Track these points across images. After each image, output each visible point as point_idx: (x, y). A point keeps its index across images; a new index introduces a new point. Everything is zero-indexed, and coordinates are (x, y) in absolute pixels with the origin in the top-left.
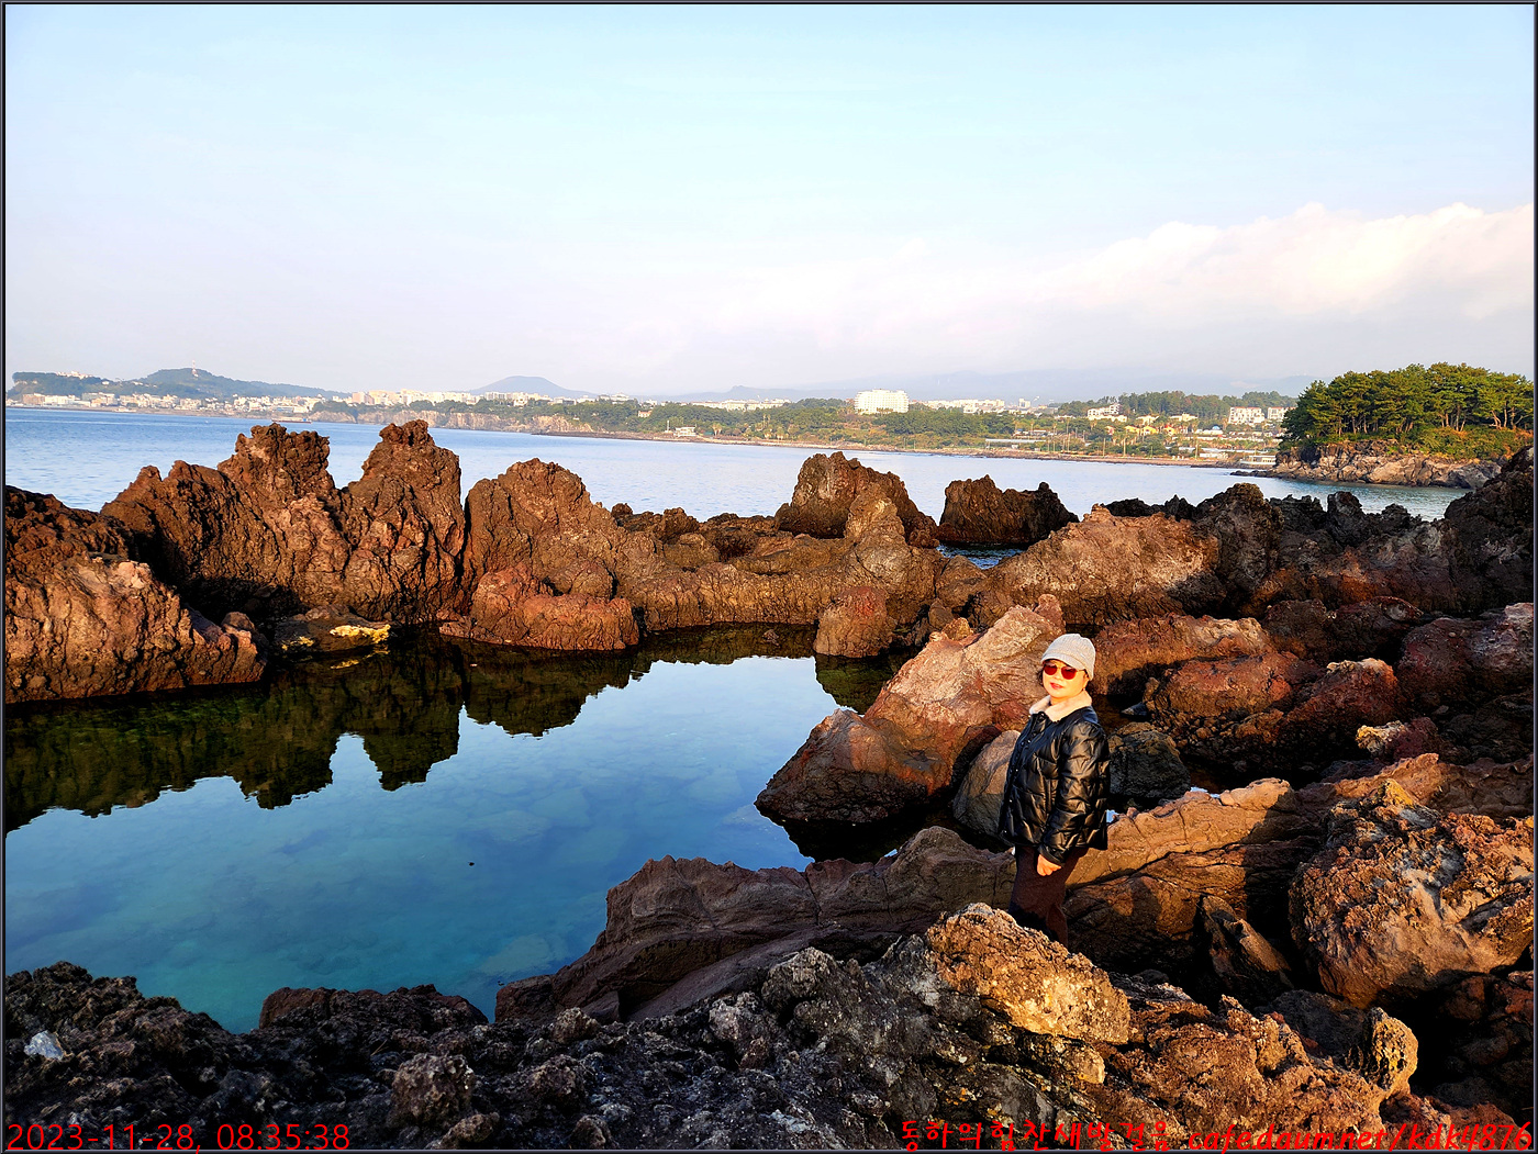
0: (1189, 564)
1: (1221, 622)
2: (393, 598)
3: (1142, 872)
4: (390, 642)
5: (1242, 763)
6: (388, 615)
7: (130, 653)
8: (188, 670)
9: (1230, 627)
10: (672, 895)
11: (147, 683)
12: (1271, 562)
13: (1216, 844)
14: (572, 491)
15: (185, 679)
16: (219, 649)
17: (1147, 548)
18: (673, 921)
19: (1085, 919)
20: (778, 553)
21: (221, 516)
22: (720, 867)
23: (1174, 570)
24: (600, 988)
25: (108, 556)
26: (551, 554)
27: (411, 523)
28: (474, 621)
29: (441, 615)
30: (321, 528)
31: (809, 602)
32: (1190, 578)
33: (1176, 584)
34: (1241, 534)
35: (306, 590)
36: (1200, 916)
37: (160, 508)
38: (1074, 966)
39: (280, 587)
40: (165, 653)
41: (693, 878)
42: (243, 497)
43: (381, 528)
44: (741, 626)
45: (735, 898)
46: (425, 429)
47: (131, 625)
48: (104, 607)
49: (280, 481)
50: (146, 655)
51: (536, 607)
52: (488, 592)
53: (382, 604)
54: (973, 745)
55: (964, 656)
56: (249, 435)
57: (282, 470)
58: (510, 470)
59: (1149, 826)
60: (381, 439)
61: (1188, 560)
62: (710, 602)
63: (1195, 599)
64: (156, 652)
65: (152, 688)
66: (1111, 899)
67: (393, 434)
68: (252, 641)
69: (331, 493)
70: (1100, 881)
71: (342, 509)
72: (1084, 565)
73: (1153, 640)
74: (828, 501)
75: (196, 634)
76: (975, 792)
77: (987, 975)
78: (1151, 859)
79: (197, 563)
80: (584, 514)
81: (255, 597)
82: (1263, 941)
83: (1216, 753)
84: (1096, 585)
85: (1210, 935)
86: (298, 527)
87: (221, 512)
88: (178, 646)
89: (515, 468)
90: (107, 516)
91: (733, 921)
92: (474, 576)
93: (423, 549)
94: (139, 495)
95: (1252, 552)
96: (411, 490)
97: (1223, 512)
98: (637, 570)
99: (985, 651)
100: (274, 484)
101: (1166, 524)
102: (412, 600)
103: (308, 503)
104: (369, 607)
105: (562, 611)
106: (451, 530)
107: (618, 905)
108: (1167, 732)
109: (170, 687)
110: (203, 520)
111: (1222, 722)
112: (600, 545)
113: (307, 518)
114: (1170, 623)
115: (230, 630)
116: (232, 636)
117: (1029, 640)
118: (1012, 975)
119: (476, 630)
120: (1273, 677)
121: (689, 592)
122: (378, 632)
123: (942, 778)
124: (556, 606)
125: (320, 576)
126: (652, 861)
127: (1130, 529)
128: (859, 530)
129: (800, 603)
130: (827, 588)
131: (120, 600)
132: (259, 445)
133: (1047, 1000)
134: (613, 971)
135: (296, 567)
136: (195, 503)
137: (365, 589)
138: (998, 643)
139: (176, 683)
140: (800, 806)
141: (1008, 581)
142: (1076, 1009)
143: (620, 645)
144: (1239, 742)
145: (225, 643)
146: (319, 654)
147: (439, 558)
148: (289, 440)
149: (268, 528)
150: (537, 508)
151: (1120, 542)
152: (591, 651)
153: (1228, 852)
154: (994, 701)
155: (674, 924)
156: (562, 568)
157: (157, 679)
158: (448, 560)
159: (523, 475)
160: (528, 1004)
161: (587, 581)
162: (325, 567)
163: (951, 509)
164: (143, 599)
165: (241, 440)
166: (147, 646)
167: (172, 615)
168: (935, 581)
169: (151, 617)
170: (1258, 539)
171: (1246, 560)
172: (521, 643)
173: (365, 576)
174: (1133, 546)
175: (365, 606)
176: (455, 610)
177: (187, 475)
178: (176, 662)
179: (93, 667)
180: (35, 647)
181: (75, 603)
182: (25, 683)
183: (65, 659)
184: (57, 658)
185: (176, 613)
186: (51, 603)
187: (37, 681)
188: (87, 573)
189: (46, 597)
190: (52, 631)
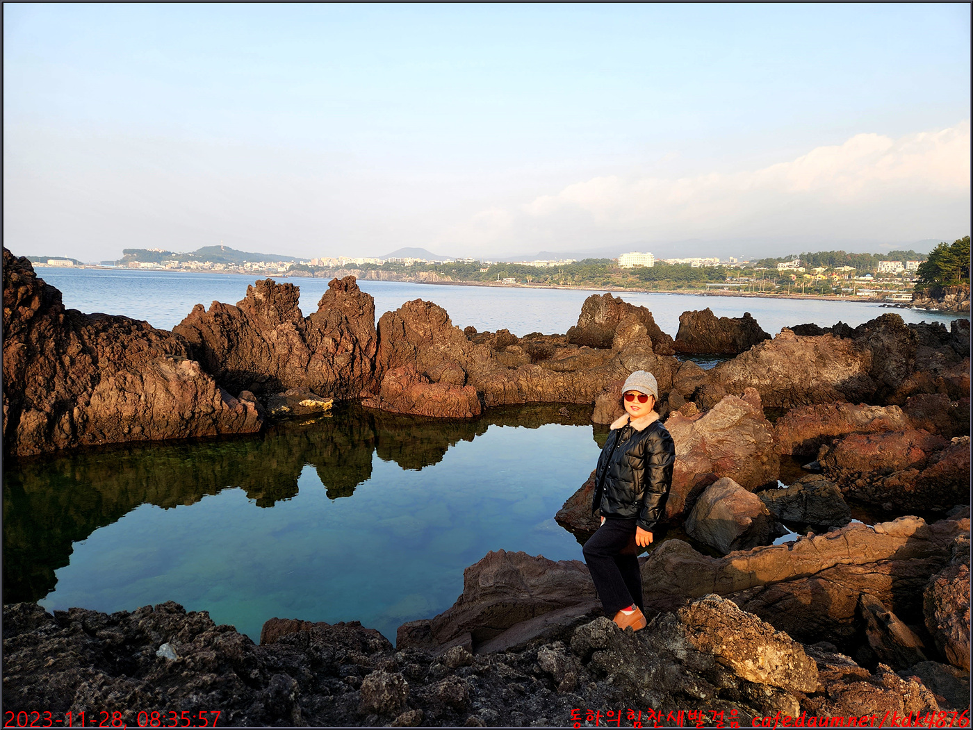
0: (850, 368)
1: (874, 408)
2: (335, 383)
3: (818, 575)
4: (333, 410)
5: (889, 504)
6: (332, 394)
7: (188, 414)
8: (219, 425)
9: (881, 411)
10: (504, 574)
11: (197, 432)
12: (910, 367)
13: (871, 559)
14: (440, 319)
15: (217, 430)
16: (236, 412)
17: (821, 357)
18: (505, 590)
19: (778, 605)
20: (568, 358)
21: (238, 333)
22: (534, 558)
23: (838, 372)
24: (460, 630)
25: (176, 357)
26: (428, 358)
27: (346, 339)
28: (382, 398)
29: (363, 394)
30: (295, 341)
31: (589, 390)
32: (851, 378)
33: (841, 381)
34: (888, 348)
35: (286, 378)
36: (859, 608)
37: (204, 329)
38: (779, 640)
39: (271, 376)
40: (207, 415)
41: (517, 564)
42: (251, 322)
43: (328, 341)
44: (545, 404)
45: (544, 578)
46: (354, 281)
47: (189, 397)
48: (173, 387)
49: (272, 313)
50: (196, 416)
51: (420, 390)
52: (390, 381)
53: (329, 387)
54: (699, 486)
55: (693, 427)
56: (254, 286)
57: (273, 306)
58: (404, 306)
59: (823, 545)
60: (329, 288)
61: (849, 365)
62: (525, 388)
63: (854, 392)
64: (202, 414)
65: (199, 435)
66: (796, 593)
67: (336, 284)
68: (255, 408)
69: (300, 320)
70: (787, 580)
71: (306, 330)
72: (776, 368)
73: (824, 419)
74: (601, 325)
75: (224, 403)
76: (701, 517)
77: (719, 641)
78: (824, 567)
79: (224, 361)
80: (448, 333)
81: (257, 382)
82: (904, 626)
83: (870, 497)
84: (784, 381)
85: (866, 621)
86: (282, 340)
87: (238, 331)
88: (214, 410)
89: (407, 305)
90: (175, 333)
91: (543, 593)
92: (382, 371)
93: (352, 354)
94: (193, 321)
95: (895, 360)
96: (346, 318)
97: (874, 333)
98: (480, 368)
99: (708, 424)
100: (268, 315)
101: (834, 341)
102: (346, 385)
103: (287, 326)
105: (435, 392)
106: (369, 342)
107: (471, 577)
108: (834, 482)
109: (209, 434)
110: (228, 336)
111: (874, 476)
112: (457, 352)
113: (287, 335)
114: (837, 408)
115: (243, 401)
116: (244, 405)
117: (738, 417)
118: (736, 642)
119: (383, 404)
120: (912, 446)
121: (512, 382)
122: (326, 404)
123: (678, 507)
124: (431, 389)
125: (293, 371)
126: (492, 552)
127: (807, 344)
128: (621, 343)
129: (583, 390)
130: (600, 380)
131: (182, 383)
132: (260, 292)
133: (760, 661)
134: (468, 619)
135: (280, 364)
136: (224, 326)
137: (318, 378)
138: (716, 419)
139: (212, 432)
140: (584, 521)
141: (723, 378)
142: (781, 668)
143: (469, 415)
144: (886, 490)
145: (240, 409)
146: (292, 417)
147: (362, 359)
148: (277, 289)
149: (264, 341)
150: (419, 329)
151: (800, 353)
152: (452, 418)
153: (879, 565)
154: (713, 457)
155: (505, 593)
156: (435, 366)
157: (202, 430)
158: (367, 360)
159: (412, 309)
160: (415, 637)
161: (450, 374)
162: (296, 364)
163: (683, 330)
164: (195, 383)
165: (250, 289)
166: (197, 410)
167: (211, 392)
168: (672, 377)
169: (199, 393)
170: (900, 352)
171: (892, 366)
172: (410, 412)
173: (320, 371)
174: (810, 355)
176: (371, 391)
177: (219, 308)
178: (213, 420)
179: (168, 422)
180: (136, 409)
181: (158, 384)
182: (130, 430)
183: (152, 417)
184: (148, 416)
185: (213, 391)
186: (145, 384)
187: (137, 429)
188: (165, 367)
189: (142, 381)
190: (145, 401)
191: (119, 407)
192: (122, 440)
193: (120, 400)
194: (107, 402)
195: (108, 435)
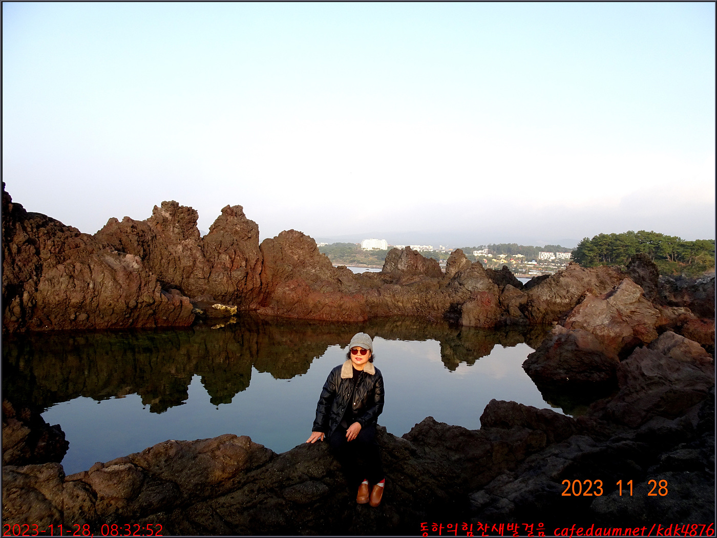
2: (233, 294)
4: (237, 316)
6: (231, 303)
7: (132, 303)
8: (157, 317)
11: (137, 322)
14: (312, 246)
15: (155, 321)
17: (602, 282)
21: (149, 245)
27: (239, 256)
29: (253, 306)
30: (198, 255)
34: (643, 277)
35: (189, 288)
37: (124, 239)
40: (149, 305)
42: (158, 237)
43: (225, 258)
46: (242, 210)
47: (134, 288)
48: (121, 277)
49: (176, 230)
50: (139, 305)
51: (315, 298)
52: (283, 291)
53: (228, 296)
55: (608, 303)
56: (159, 206)
57: (177, 224)
58: (281, 234)
60: (222, 213)
62: (390, 304)
65: (140, 325)
67: (227, 211)
69: (199, 238)
72: (572, 290)
75: (163, 296)
86: (187, 253)
87: (149, 243)
88: (155, 302)
89: (284, 233)
93: (245, 270)
96: (237, 240)
100: (173, 231)
102: (240, 297)
103: (190, 242)
104: (222, 298)
105: (329, 300)
106: (257, 261)
109: (148, 325)
110: (143, 246)
113: (191, 250)
116: (179, 299)
117: (638, 295)
119: (281, 311)
122: (233, 309)
125: (196, 280)
131: (129, 274)
132: (167, 211)
135: (184, 276)
136: (139, 237)
137: (220, 288)
139: (151, 323)
145: (178, 304)
147: (253, 274)
148: (180, 209)
149: (171, 254)
150: (295, 254)
151: (588, 279)
157: (142, 320)
158: (258, 276)
159: (287, 237)
162: (200, 276)
164: (139, 274)
165: (156, 208)
166: (140, 301)
167: (152, 285)
169: (143, 285)
173: (222, 282)
175: (220, 298)
176: (259, 304)
177: (131, 222)
178: (153, 311)
179: (113, 311)
180: (84, 297)
181: (106, 274)
182: (76, 317)
183: (98, 305)
184: (94, 304)
185: (155, 283)
186: (93, 273)
187: (83, 317)
188: (110, 259)
189: (90, 270)
190: (94, 288)
191: (68, 293)
192: (68, 327)
193: (70, 286)
194: (57, 288)
195: (54, 321)
